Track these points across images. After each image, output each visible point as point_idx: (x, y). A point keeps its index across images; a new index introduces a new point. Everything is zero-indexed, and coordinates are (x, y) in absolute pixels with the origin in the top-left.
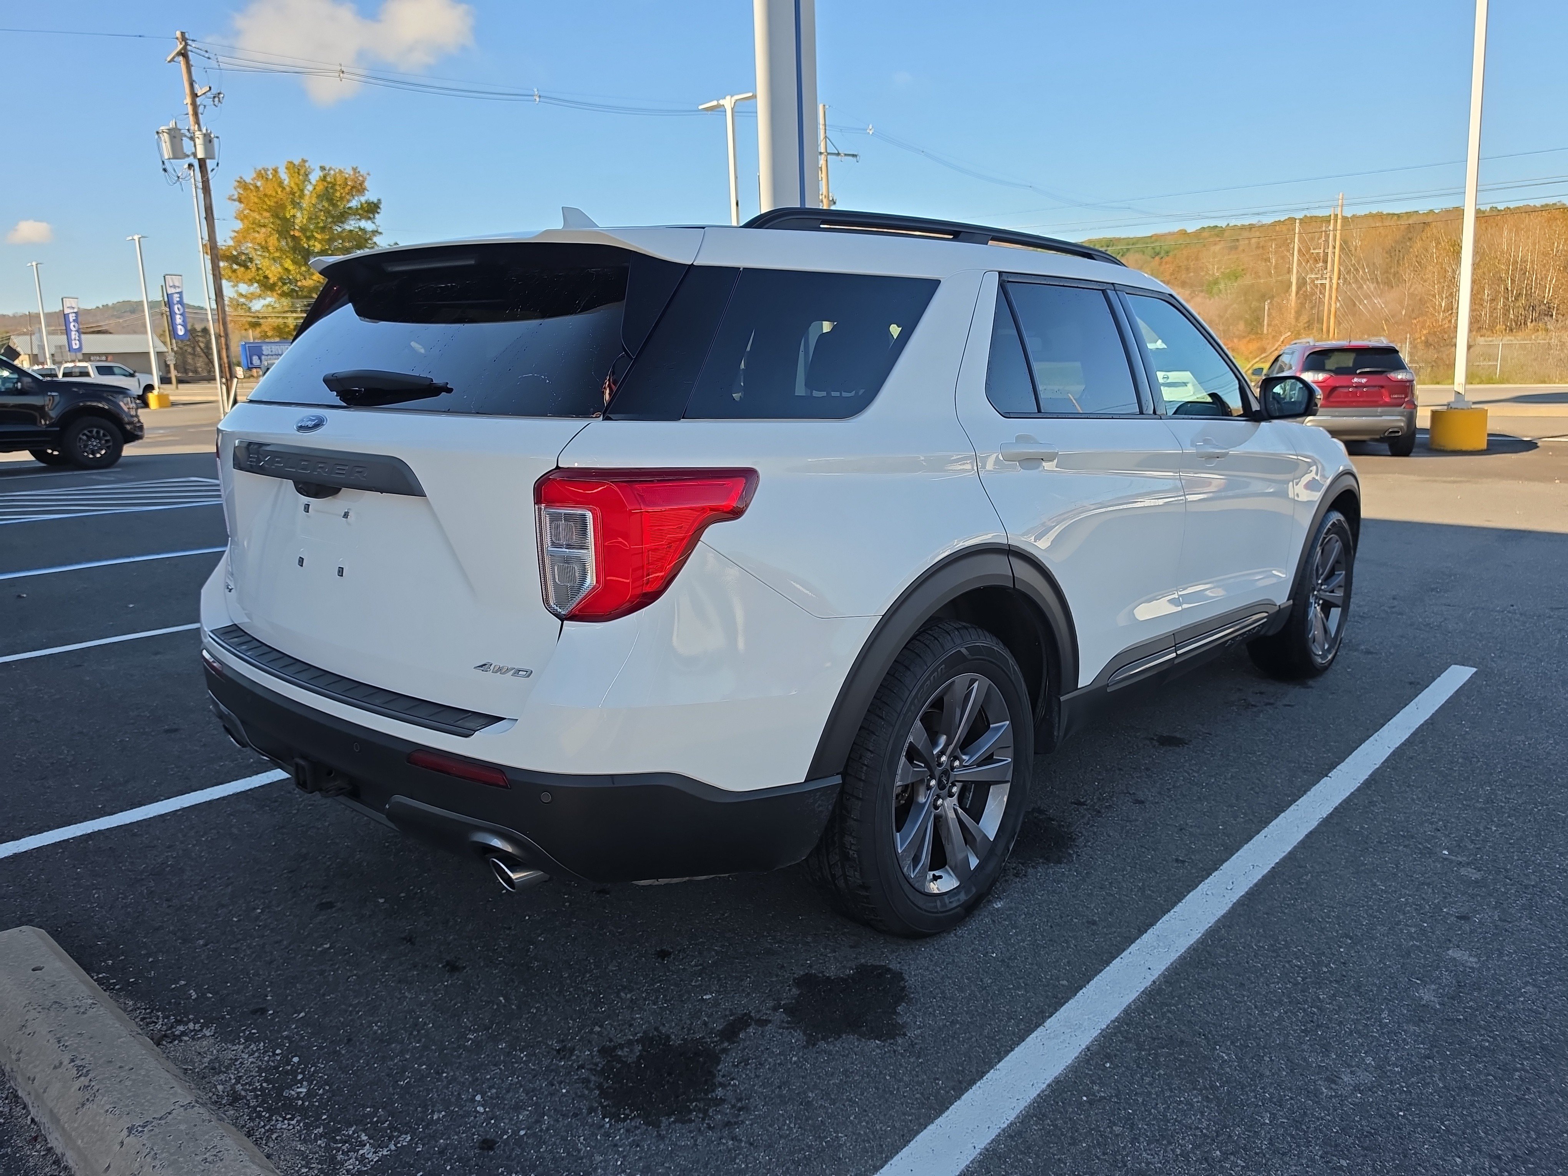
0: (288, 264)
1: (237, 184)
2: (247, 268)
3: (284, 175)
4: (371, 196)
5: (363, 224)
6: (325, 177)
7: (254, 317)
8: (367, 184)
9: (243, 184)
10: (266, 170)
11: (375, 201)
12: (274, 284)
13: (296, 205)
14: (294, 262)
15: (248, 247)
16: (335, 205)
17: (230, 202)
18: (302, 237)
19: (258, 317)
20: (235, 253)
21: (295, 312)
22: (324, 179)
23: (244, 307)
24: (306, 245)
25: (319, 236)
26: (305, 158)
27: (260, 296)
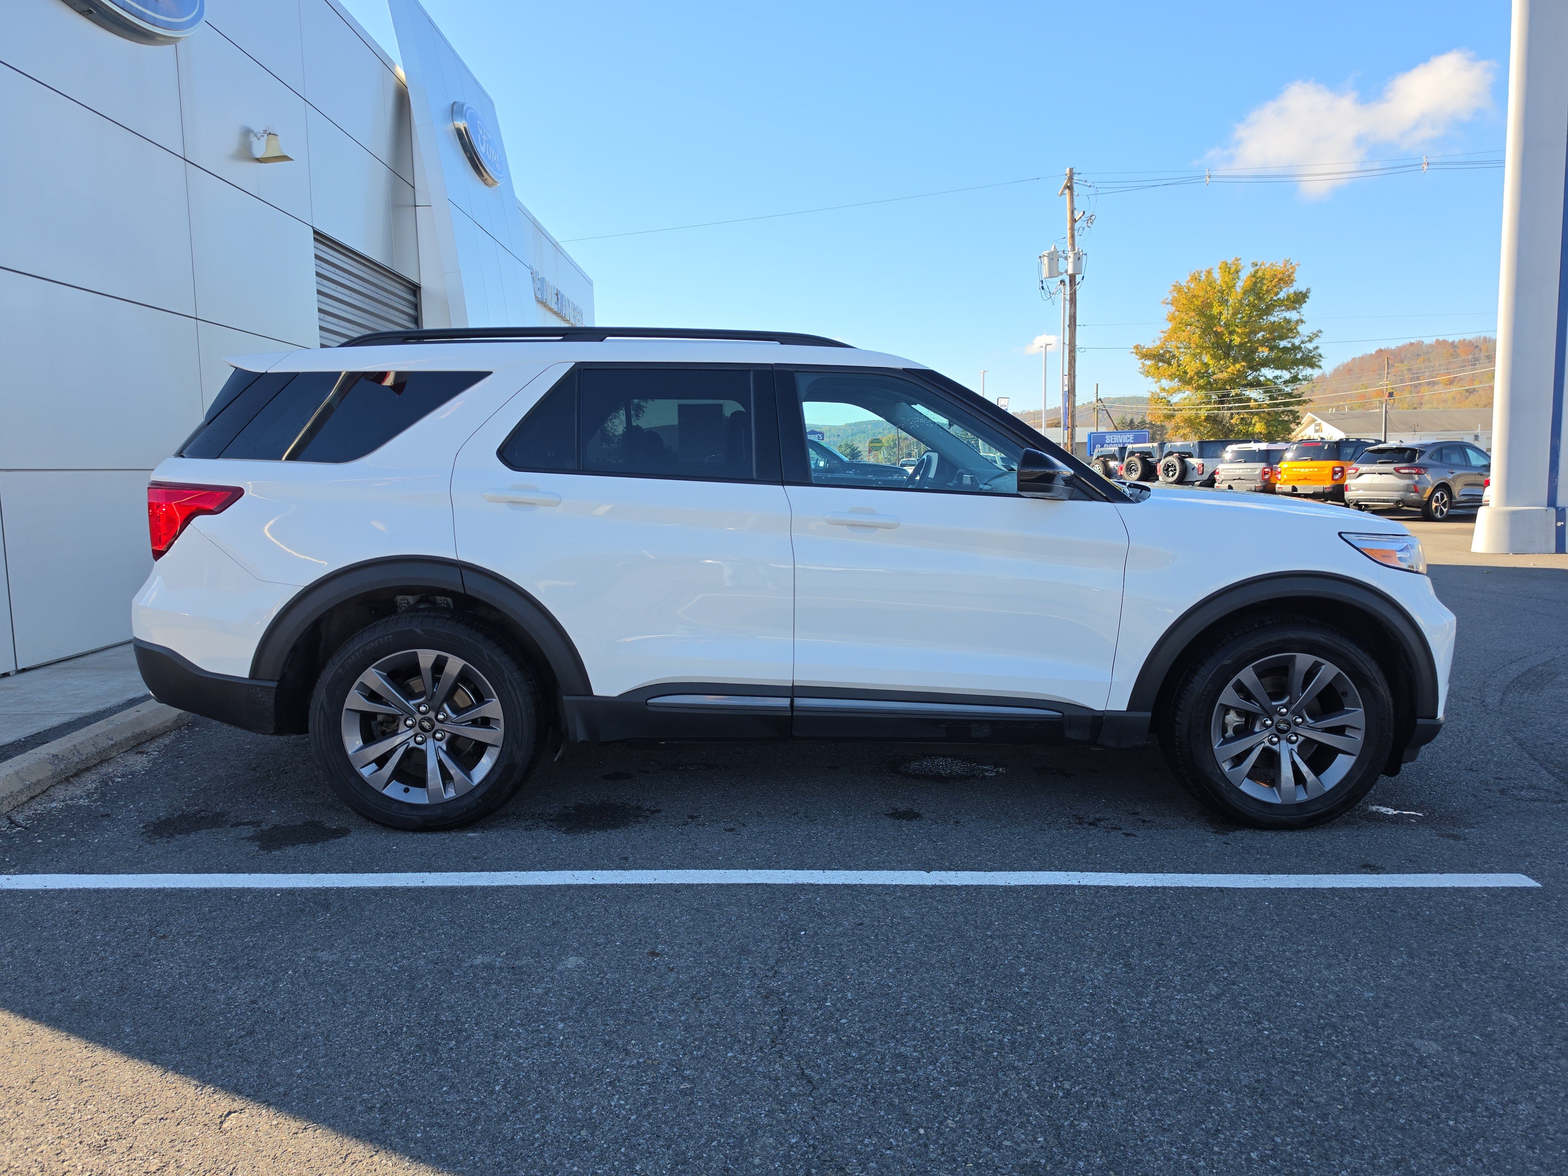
0: (1207, 359)
1: (1172, 288)
2: (1169, 364)
3: (1217, 275)
4: (1299, 286)
5: (1288, 315)
6: (1256, 272)
7: (1170, 410)
8: (1296, 276)
9: (1178, 289)
10: (1200, 273)
11: (1304, 291)
12: (1191, 378)
13: (1224, 302)
14: (1214, 357)
15: (1171, 346)
16: (1260, 299)
17: (1164, 305)
18: (1225, 332)
19: (1174, 410)
20: (1161, 352)
21: (1209, 403)
22: (1254, 275)
23: (1163, 400)
24: (1227, 340)
25: (1239, 330)
26: (1239, 257)
27: (1179, 390)
